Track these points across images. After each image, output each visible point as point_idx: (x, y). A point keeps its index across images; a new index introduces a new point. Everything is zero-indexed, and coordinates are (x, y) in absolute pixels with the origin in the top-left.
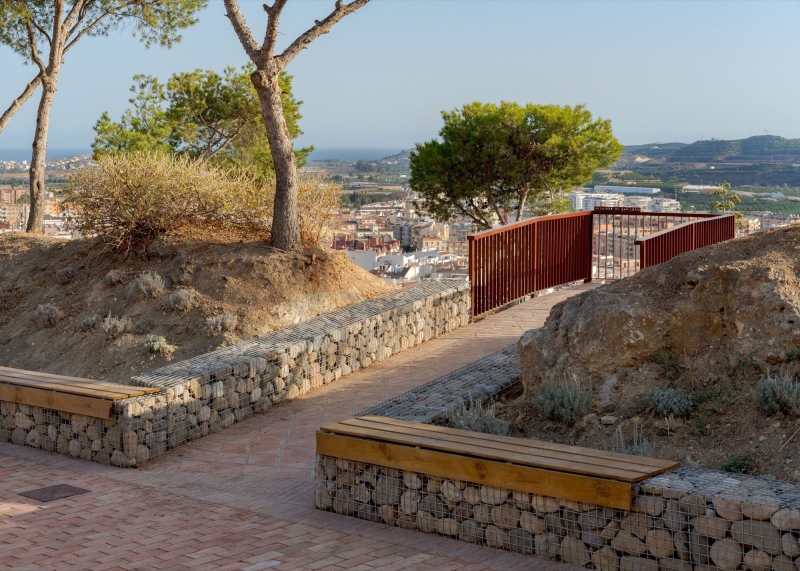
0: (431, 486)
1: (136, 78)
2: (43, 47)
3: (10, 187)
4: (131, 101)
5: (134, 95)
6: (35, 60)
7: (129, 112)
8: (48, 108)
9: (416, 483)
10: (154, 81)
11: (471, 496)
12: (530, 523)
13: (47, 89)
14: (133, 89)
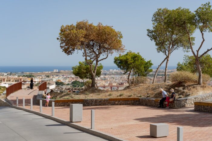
0: (204, 107)
1: (185, 55)
2: (167, 52)
3: (161, 76)
4: (184, 60)
5: (184, 59)
6: (166, 55)
7: (184, 62)
8: (168, 63)
10: (188, 56)
13: (168, 60)
14: (184, 58)
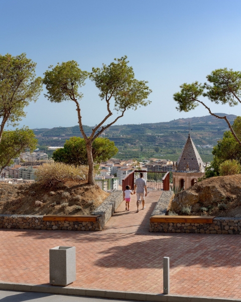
0: (175, 225)
9: (172, 224)
11: (183, 225)
12: (194, 228)
